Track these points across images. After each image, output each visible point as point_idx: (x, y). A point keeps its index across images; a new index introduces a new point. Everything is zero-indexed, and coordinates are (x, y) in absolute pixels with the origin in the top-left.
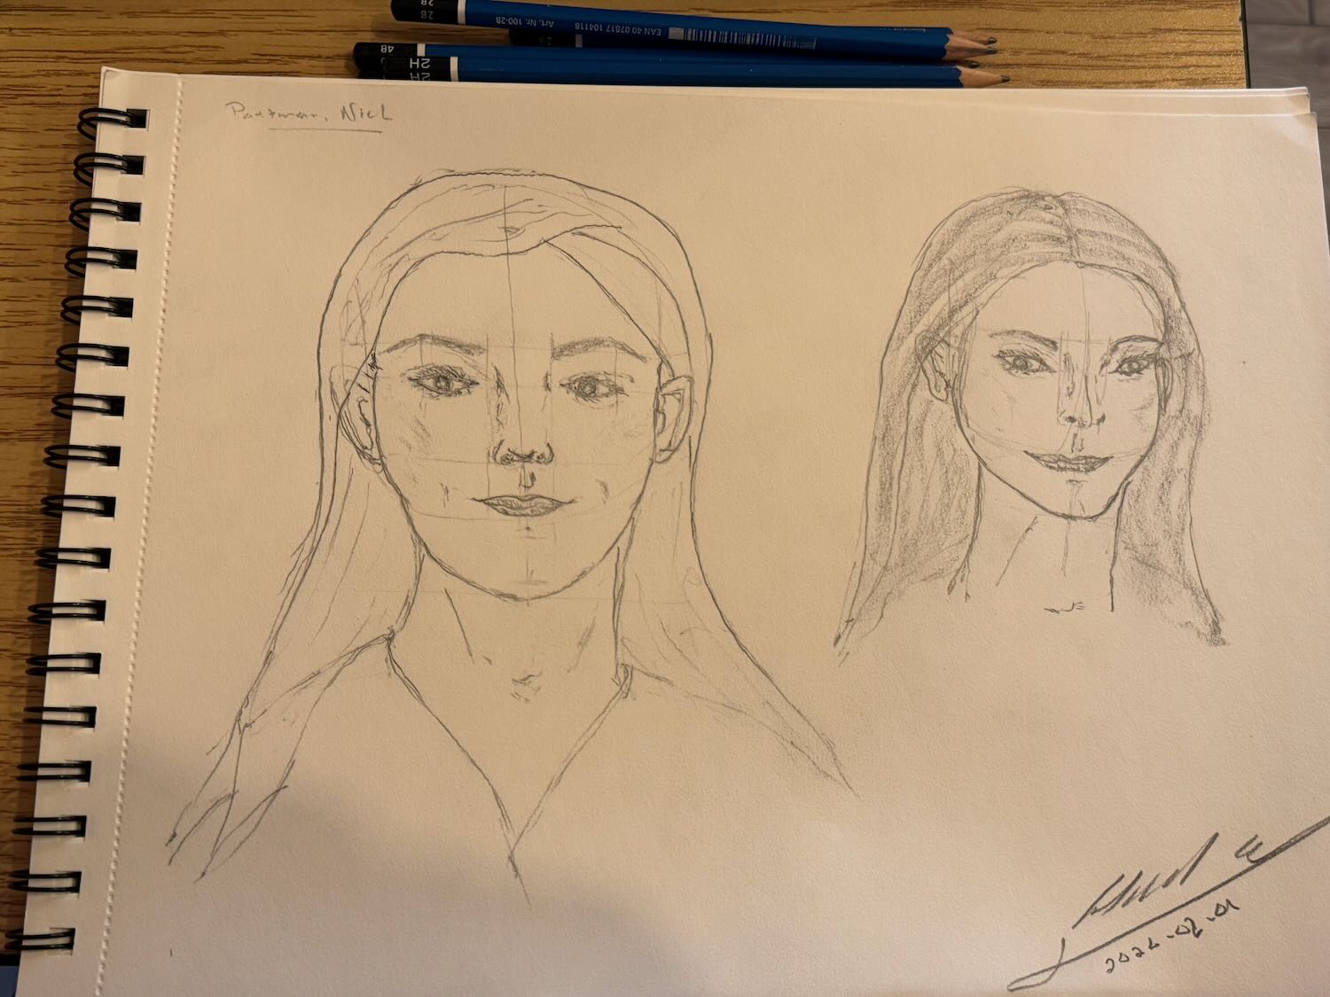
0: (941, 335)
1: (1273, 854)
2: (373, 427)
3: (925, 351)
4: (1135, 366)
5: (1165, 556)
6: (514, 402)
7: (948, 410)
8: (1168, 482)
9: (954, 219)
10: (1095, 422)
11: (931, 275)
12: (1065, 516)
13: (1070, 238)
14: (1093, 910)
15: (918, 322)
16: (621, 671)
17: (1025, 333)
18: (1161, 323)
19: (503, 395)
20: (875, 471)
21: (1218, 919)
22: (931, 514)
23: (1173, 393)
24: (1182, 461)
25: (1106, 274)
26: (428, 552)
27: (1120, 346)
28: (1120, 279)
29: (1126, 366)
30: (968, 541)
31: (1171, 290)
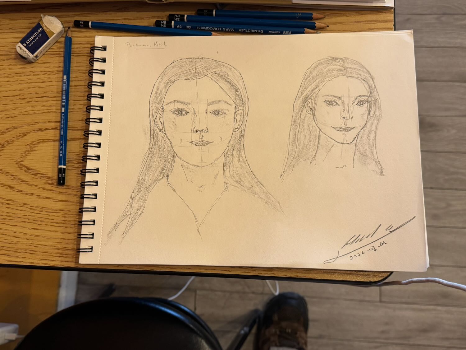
0: (310, 96)
1: (396, 229)
2: (163, 124)
3: (305, 101)
4: (362, 103)
5: (368, 153)
6: (198, 117)
7: (311, 116)
8: (370, 133)
9: (314, 65)
10: (350, 118)
11: (307, 81)
12: (341, 143)
13: (345, 70)
14: (347, 244)
15: (304, 93)
16: (225, 184)
17: (332, 95)
18: (369, 91)
19: (195, 116)
20: (292, 133)
21: (381, 246)
22: (306, 143)
23: (372, 110)
24: (374, 128)
25: (354, 79)
26: (177, 155)
27: (358, 98)
28: (358, 80)
29: (359, 103)
30: (316, 150)
31: (372, 83)
